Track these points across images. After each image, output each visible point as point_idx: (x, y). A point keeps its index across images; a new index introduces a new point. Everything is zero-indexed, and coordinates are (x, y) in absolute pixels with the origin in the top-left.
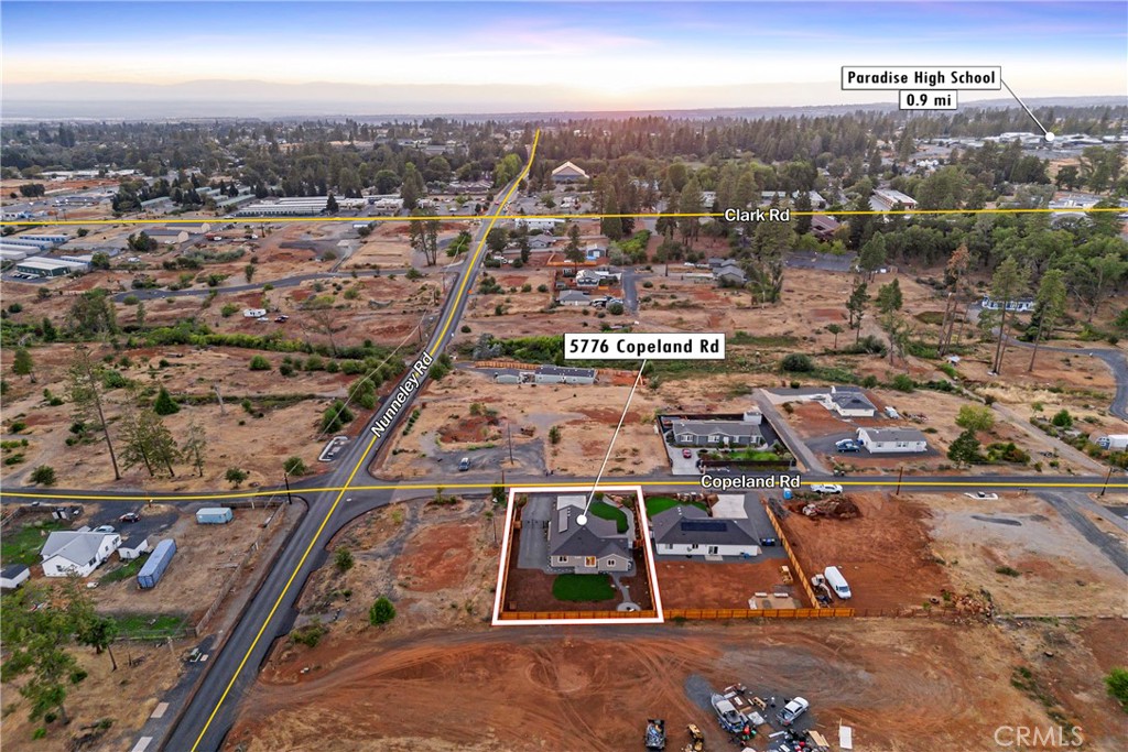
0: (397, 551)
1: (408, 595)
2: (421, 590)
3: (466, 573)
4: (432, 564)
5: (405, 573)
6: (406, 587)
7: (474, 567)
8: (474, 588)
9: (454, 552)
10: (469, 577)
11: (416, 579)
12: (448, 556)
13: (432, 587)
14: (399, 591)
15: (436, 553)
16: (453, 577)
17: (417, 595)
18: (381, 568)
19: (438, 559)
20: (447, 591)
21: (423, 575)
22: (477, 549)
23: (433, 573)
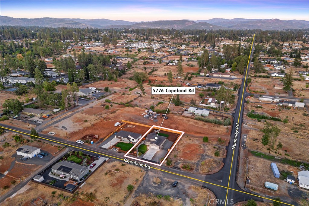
0: (203, 156)
1: (200, 144)
2: (197, 145)
3: (186, 146)
4: (193, 150)
5: (201, 149)
6: (201, 146)
7: (183, 147)
8: (185, 142)
9: (187, 152)
10: (185, 145)
11: (198, 148)
12: (189, 151)
13: (194, 145)
14: (202, 145)
15: (192, 153)
16: (189, 146)
17: (198, 144)
18: (207, 152)
19: (192, 151)
20: (191, 143)
21: (196, 148)
22: (181, 150)
23: (194, 148)
